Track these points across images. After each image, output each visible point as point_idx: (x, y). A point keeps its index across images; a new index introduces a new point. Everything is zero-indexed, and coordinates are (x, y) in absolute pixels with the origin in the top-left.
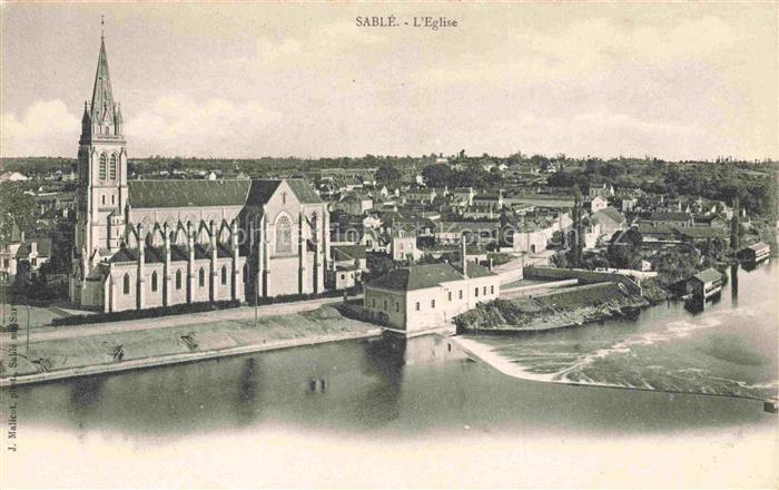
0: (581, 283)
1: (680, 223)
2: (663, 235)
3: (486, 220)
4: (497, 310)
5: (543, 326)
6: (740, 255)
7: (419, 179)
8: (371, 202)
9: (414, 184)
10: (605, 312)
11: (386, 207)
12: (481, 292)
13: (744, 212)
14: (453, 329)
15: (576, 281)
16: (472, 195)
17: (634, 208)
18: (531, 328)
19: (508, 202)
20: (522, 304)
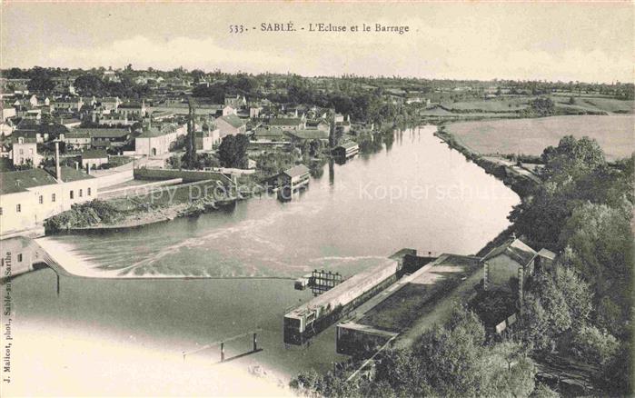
0: (184, 182)
1: (292, 128)
2: (275, 138)
3: (120, 126)
4: (92, 210)
5: (135, 224)
6: (334, 153)
7: (72, 90)
8: (14, 109)
9: (67, 93)
10: (200, 207)
11: (29, 114)
12: (76, 194)
13: (349, 118)
14: (42, 231)
15: (180, 180)
16: (117, 104)
17: (260, 114)
18: (123, 226)
19: (150, 110)
20: (117, 203)
